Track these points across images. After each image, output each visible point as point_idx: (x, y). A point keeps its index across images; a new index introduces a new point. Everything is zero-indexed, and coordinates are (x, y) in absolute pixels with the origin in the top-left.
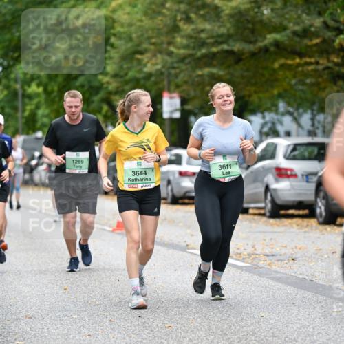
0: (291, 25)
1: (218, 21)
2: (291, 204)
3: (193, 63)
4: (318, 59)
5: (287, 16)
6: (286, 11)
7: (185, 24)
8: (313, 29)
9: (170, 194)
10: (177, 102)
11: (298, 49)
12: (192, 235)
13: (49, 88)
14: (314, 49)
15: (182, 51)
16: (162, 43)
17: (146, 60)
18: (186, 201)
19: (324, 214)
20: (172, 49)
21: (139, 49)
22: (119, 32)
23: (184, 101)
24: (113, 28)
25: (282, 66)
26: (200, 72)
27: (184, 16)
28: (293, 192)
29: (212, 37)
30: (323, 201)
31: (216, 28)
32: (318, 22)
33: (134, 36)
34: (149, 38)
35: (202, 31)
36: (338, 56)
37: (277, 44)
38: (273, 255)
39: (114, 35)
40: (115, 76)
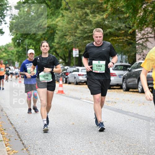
0: (115, 26)
1: (91, 25)
2: (114, 85)
3: (83, 39)
4: (123, 37)
5: (113, 24)
6: (113, 22)
7: (80, 26)
8: (122, 28)
9: (75, 81)
10: (78, 52)
11: (117, 34)
12: (82, 95)
13: (36, 47)
14: (122, 34)
15: (79, 35)
16: (73, 33)
17: (67, 38)
18: (81, 84)
19: (125, 88)
20: (76, 34)
21: (65, 34)
22: (59, 29)
23: (80, 52)
24: (57, 27)
25: (112, 40)
26: (85, 42)
27: (80, 24)
28: (115, 81)
29: (89, 30)
30: (125, 84)
31: (90, 28)
32: (123, 25)
33: (64, 30)
34: (68, 31)
35: (86, 28)
36: (130, 37)
37: (110, 32)
38: (109, 101)
39: (57, 30)
40: (58, 43)
